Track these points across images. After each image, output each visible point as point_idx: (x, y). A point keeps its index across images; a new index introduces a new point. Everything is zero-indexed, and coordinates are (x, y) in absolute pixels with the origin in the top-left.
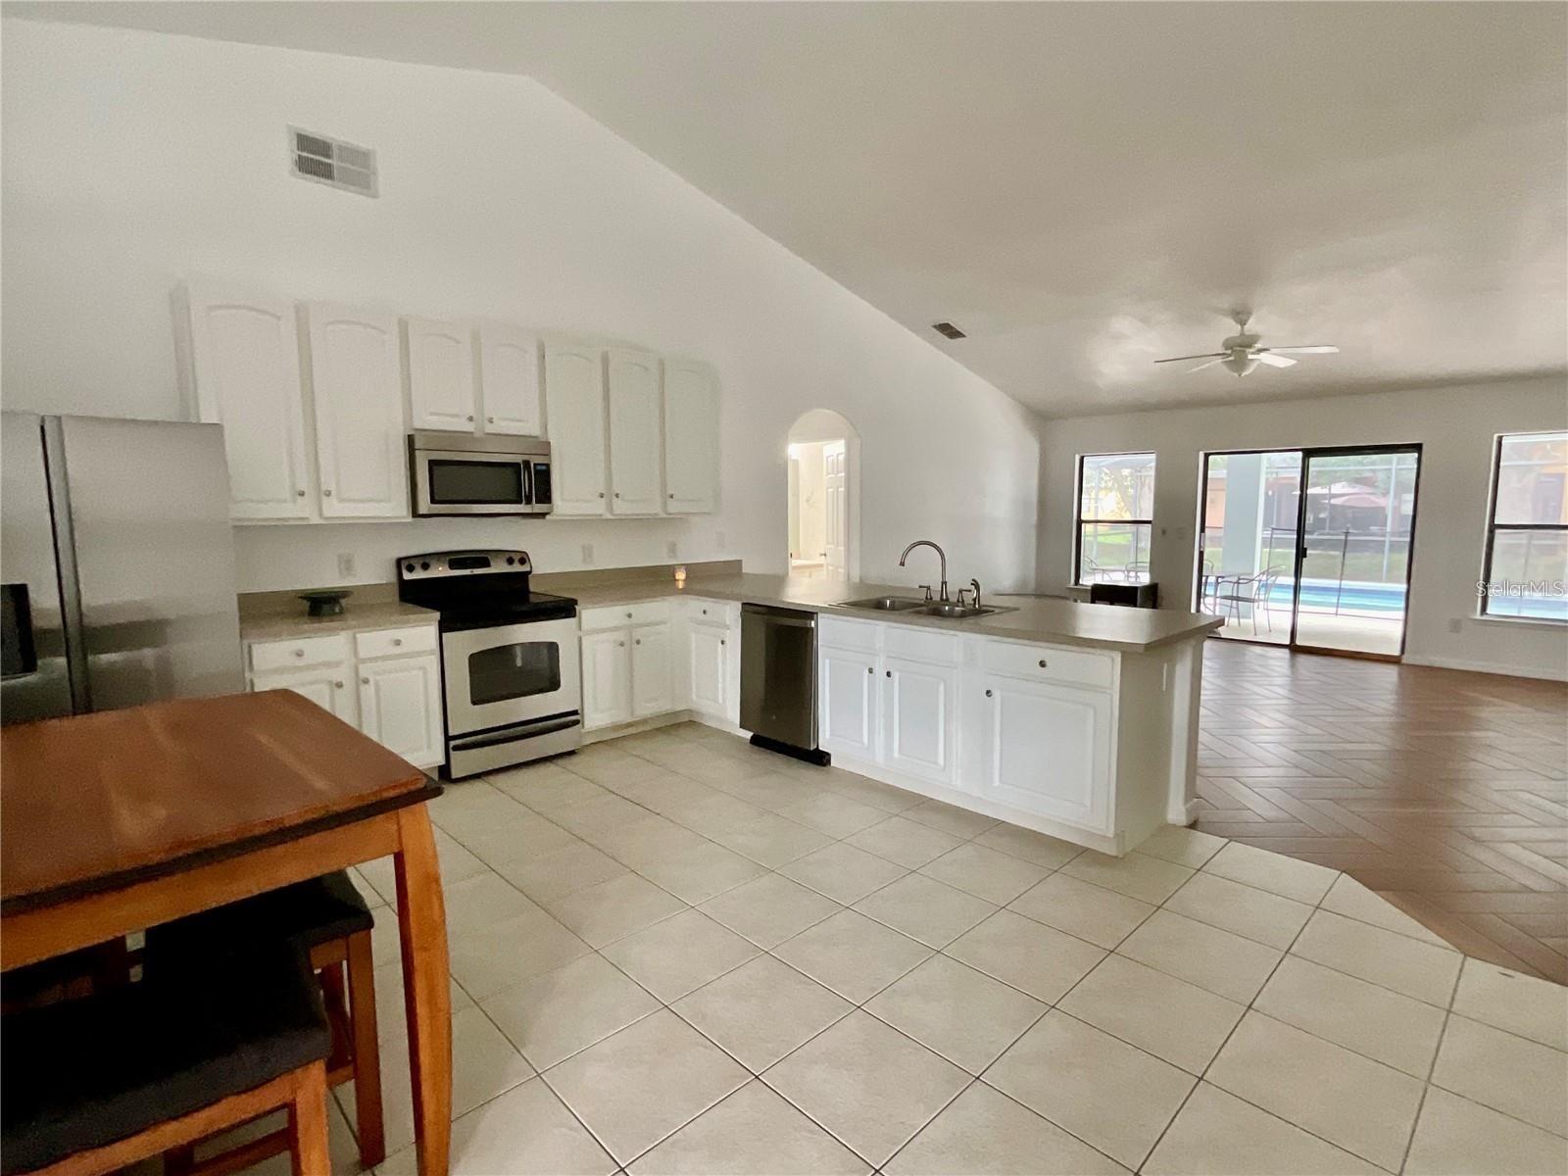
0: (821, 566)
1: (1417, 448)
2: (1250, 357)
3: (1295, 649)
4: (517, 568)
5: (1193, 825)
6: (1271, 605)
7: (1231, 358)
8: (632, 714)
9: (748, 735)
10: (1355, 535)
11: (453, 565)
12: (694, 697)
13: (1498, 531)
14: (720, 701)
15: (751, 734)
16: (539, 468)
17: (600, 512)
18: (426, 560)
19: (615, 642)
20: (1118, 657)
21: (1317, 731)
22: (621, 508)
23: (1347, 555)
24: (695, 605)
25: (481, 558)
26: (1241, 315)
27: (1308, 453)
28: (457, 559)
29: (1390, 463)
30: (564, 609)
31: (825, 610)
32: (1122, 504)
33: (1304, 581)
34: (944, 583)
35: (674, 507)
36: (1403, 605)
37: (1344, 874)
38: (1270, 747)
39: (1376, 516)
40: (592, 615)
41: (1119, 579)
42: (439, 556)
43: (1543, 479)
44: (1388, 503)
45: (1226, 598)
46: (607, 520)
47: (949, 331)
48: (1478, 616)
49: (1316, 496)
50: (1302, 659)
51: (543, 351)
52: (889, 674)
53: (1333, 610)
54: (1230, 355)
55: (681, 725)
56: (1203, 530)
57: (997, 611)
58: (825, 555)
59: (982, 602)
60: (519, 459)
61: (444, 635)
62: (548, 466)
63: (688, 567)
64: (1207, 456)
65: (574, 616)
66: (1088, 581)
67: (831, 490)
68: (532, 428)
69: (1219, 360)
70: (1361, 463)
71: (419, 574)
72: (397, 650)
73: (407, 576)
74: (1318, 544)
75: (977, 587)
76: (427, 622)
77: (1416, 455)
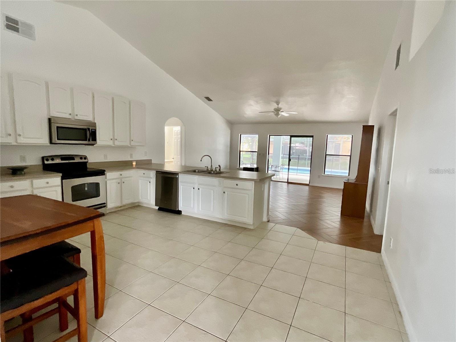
0: (173, 161)
1: (312, 136)
2: (280, 113)
3: (288, 183)
4: (83, 160)
5: (268, 221)
6: (283, 173)
7: (276, 113)
8: (122, 204)
9: (157, 208)
10: (301, 156)
11: (62, 159)
12: (140, 198)
13: (327, 156)
14: (149, 199)
15: (158, 207)
16: (93, 130)
17: (111, 144)
18: (53, 158)
19: (117, 182)
20: (253, 182)
21: (293, 201)
22: (117, 143)
23: (299, 161)
24: (141, 172)
25: (71, 157)
26: (278, 103)
27: (291, 136)
28: (63, 157)
29: (308, 139)
30: (101, 173)
31: (180, 173)
32: (249, 147)
33: (290, 167)
34: (212, 166)
35: (133, 143)
36: (309, 173)
37: (298, 229)
38: (284, 204)
39: (305, 152)
40: (110, 175)
41: (249, 166)
42: (57, 156)
43: (336, 144)
44: (307, 149)
45: (273, 171)
46: (113, 147)
47: (208, 99)
48: (323, 175)
49: (292, 146)
50: (290, 185)
51: (94, 95)
52: (199, 189)
53: (296, 174)
54: (275, 112)
55: (136, 206)
56: (269, 154)
57: (225, 173)
58: (174, 158)
59: (221, 171)
60: (85, 127)
61: (63, 181)
62: (95, 130)
63: (137, 161)
64: (270, 136)
65: (104, 175)
66: (242, 166)
67: (175, 140)
68: (90, 119)
69: (273, 113)
70: (301, 139)
71: (50, 162)
72: (48, 185)
73: (46, 162)
74: (293, 158)
75: (220, 167)
76: (56, 177)
77: (312, 138)
